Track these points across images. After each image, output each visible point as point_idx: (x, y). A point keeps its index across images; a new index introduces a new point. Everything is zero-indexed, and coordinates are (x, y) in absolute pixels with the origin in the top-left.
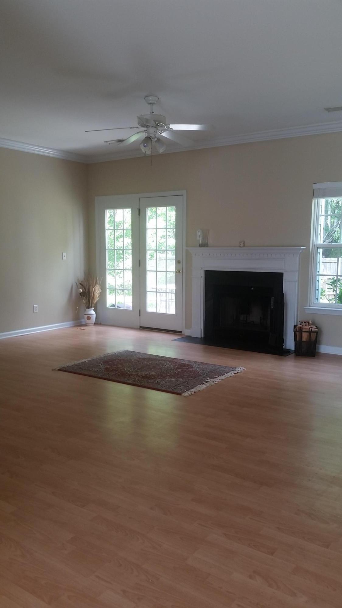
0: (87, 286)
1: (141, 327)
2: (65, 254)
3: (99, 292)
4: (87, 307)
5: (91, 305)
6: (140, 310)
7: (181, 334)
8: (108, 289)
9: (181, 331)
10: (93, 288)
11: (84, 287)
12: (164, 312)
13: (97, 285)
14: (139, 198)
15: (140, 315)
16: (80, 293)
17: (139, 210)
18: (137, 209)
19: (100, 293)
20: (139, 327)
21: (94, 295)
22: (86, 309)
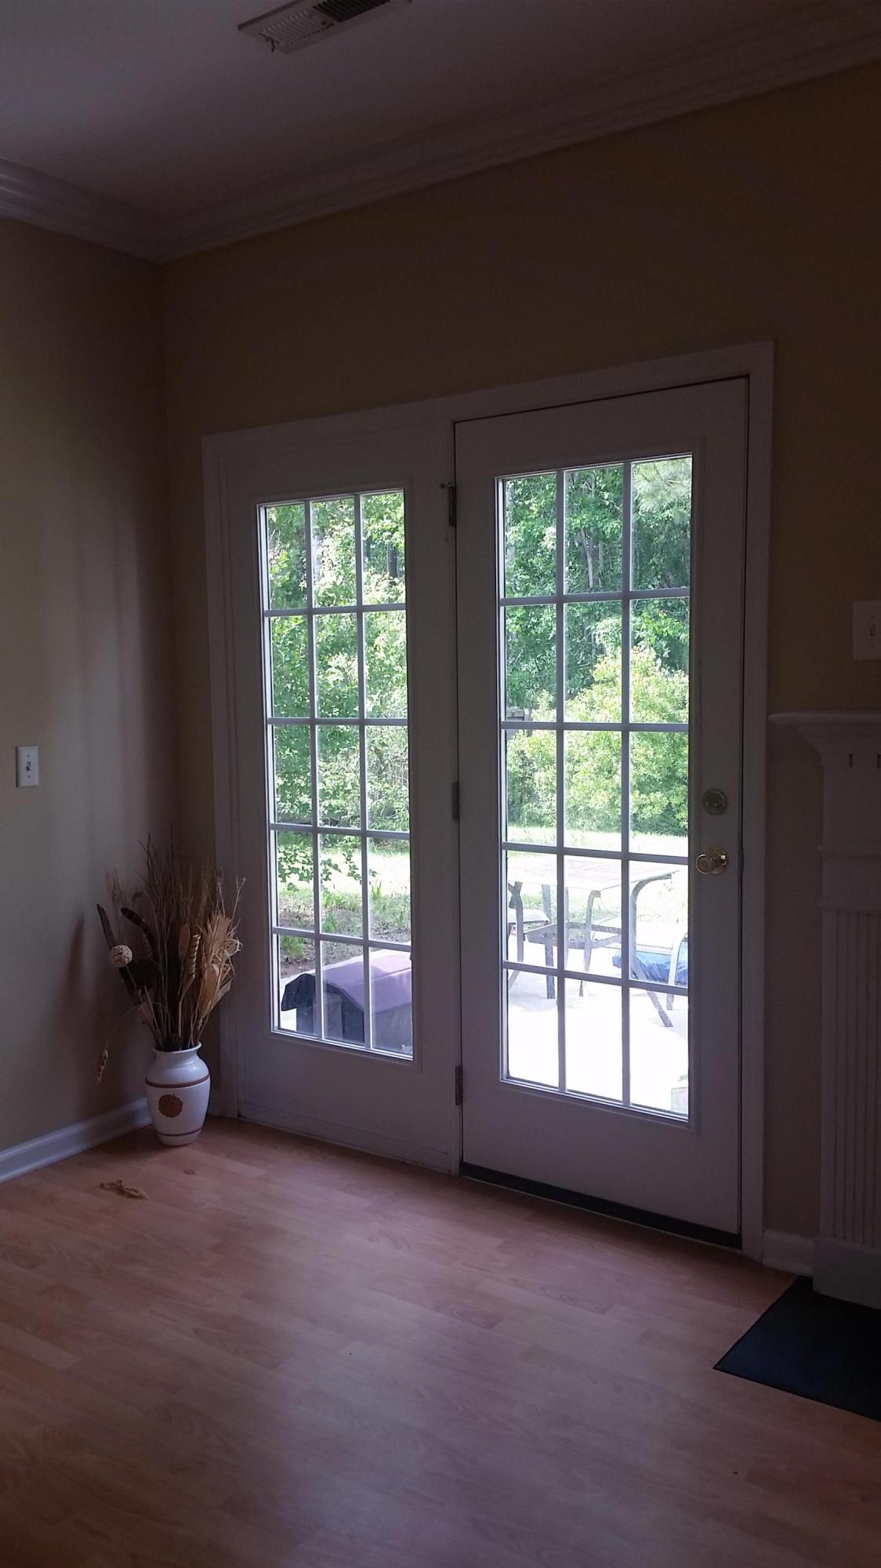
0: (160, 924)
1: (467, 1169)
2: (30, 755)
3: (228, 955)
4: (161, 1040)
5: (186, 1026)
6: (459, 1071)
7: (738, 1251)
8: (278, 931)
9: (734, 1230)
10: (197, 937)
11: (146, 930)
12: (611, 1091)
13: (219, 918)
14: (455, 423)
15: (460, 1100)
16: (123, 970)
17: (453, 492)
18: (443, 486)
19: (233, 959)
20: (455, 1168)
21: (200, 973)
22: (158, 1053)
